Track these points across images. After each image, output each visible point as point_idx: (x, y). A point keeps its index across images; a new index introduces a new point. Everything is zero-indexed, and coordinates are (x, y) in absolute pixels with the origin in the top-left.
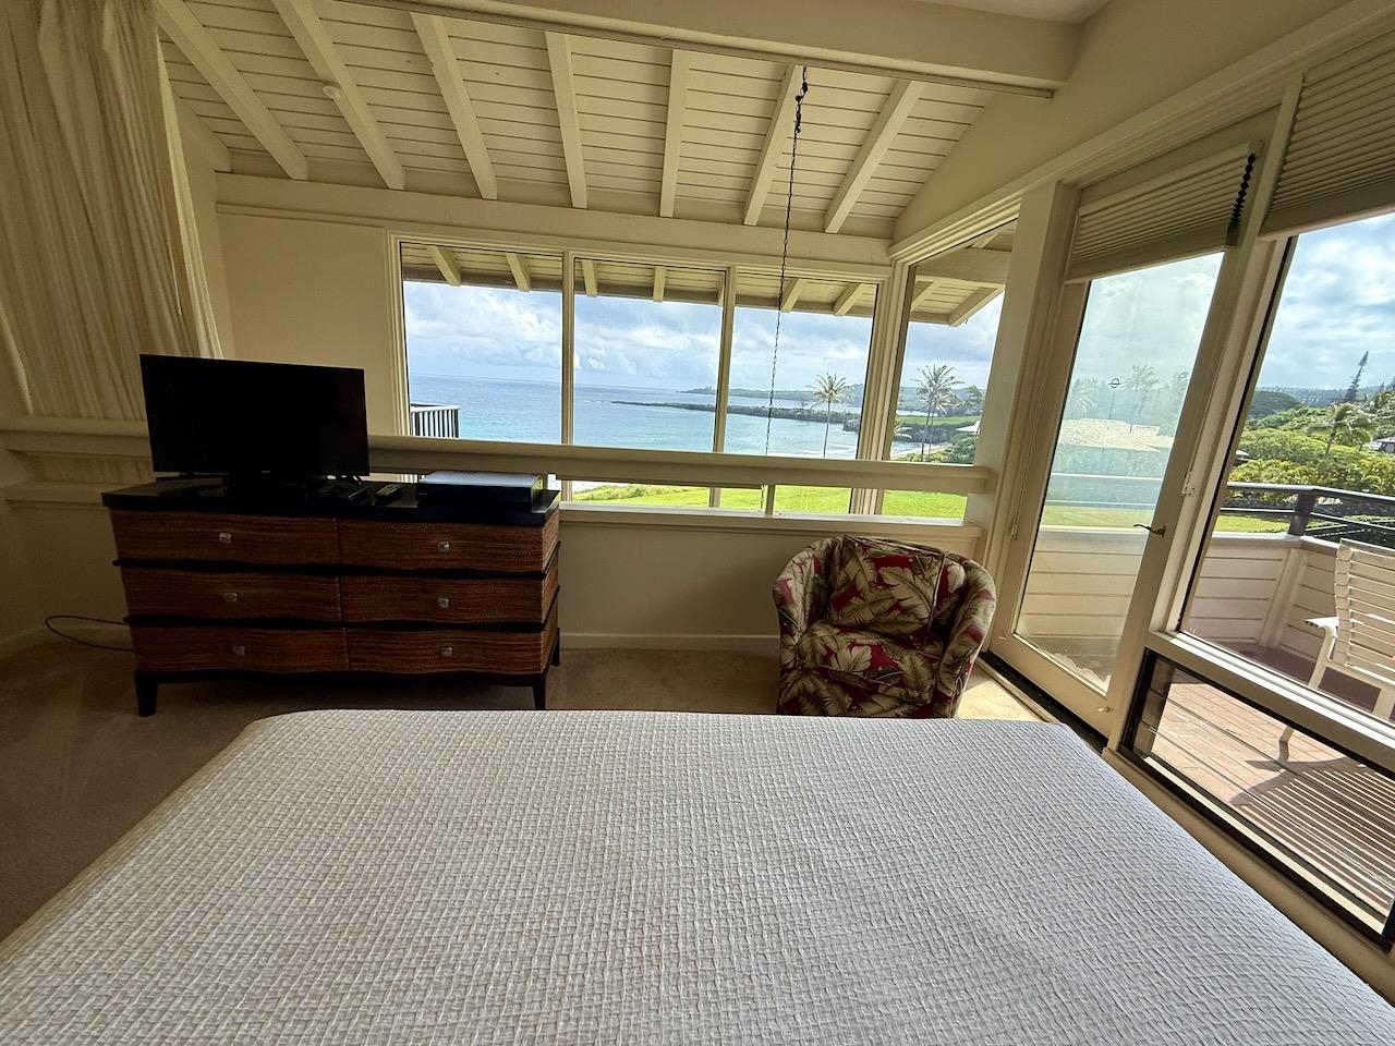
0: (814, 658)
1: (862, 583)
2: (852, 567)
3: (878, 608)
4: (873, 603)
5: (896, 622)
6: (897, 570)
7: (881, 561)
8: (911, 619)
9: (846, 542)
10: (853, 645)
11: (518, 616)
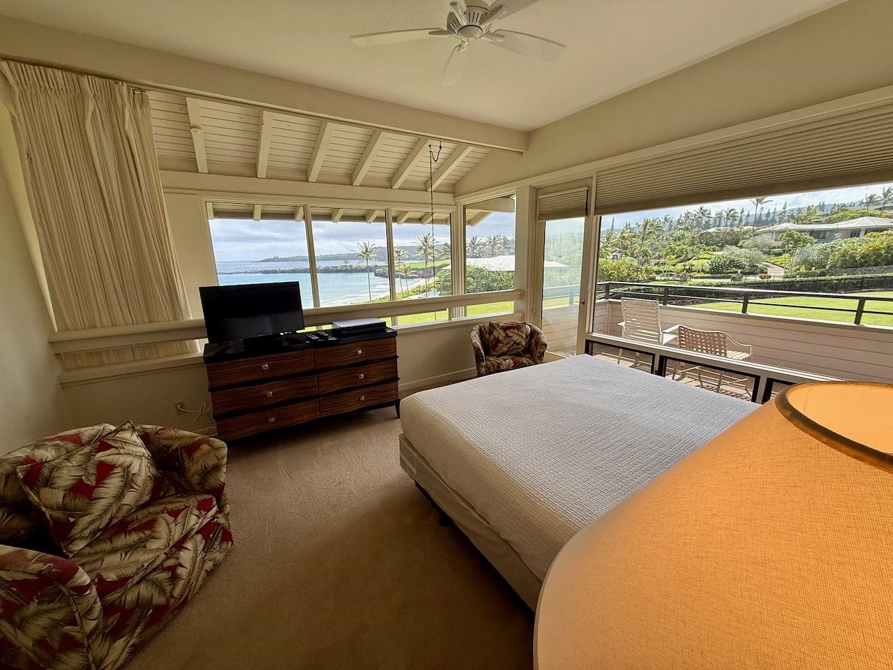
0: (494, 368)
1: (501, 338)
2: (495, 333)
3: (509, 345)
4: (506, 344)
5: (516, 349)
6: (512, 330)
7: (505, 329)
8: (520, 346)
9: (491, 325)
10: (505, 360)
11: (389, 376)
